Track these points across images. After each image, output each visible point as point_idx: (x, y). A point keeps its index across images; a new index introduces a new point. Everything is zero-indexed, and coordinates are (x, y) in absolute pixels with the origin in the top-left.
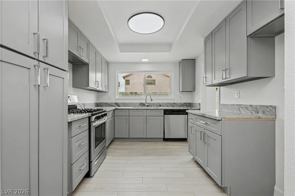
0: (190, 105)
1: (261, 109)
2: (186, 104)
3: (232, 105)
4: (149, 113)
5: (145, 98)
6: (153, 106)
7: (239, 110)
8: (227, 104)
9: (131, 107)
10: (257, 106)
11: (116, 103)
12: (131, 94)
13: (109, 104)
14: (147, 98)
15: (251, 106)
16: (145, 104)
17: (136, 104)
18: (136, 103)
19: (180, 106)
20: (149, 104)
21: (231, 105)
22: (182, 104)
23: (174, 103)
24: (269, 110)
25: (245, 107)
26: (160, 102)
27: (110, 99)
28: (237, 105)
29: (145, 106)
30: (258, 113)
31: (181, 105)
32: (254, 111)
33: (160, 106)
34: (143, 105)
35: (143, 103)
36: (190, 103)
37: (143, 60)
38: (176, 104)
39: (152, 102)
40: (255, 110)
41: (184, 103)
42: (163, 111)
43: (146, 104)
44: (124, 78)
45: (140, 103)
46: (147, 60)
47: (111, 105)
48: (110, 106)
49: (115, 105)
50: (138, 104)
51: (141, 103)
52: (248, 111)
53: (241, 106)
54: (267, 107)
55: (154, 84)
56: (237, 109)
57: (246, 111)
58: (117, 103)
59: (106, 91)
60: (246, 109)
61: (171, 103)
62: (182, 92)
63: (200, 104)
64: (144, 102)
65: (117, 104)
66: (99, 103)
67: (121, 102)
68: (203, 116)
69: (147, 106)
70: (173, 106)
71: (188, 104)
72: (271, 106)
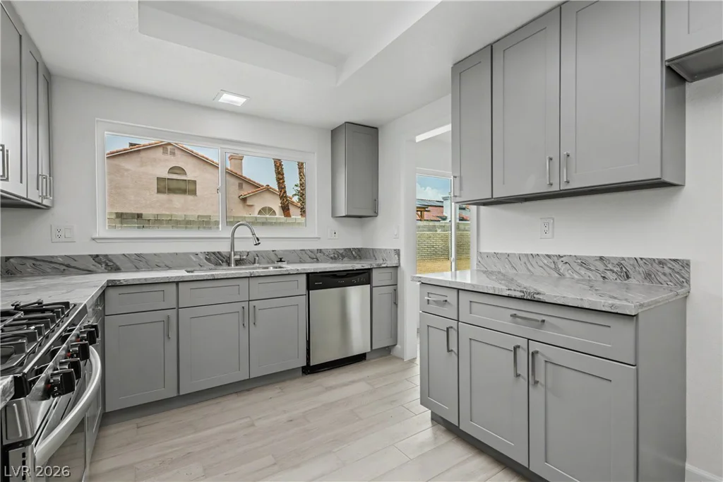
0: (360, 254)
1: (637, 268)
3: (530, 257)
4: (258, 289)
5: (230, 236)
6: (259, 263)
7: (556, 269)
8: (509, 252)
9: (170, 268)
10: (623, 259)
11: (96, 257)
12: (118, 220)
13: (61, 260)
14: (235, 236)
15: (601, 258)
16: (229, 258)
17: (194, 258)
18: (192, 253)
19: (334, 258)
20: (243, 257)
21: (527, 255)
22: (341, 252)
23: (320, 251)
24: (667, 270)
25: (580, 261)
26: (280, 246)
27: (62, 239)
28: (549, 256)
29: (229, 264)
30: (628, 277)
31: (336, 256)
32: (613, 272)
33: (281, 260)
34: (219, 259)
35: (220, 253)
36: (359, 250)
37: (226, 98)
38: (324, 254)
39: (257, 248)
40: (615, 270)
41: (345, 250)
42: (304, 278)
43: (235, 257)
45: (208, 253)
46: (239, 101)
47: (68, 266)
48: (63, 273)
49: (91, 264)
50: (202, 257)
51: (214, 253)
52: (589, 273)
53: (562, 259)
54: (661, 263)
55: (194, 192)
56: (548, 269)
57: (583, 271)
58: (106, 256)
59: (46, 202)
60: (581, 266)
61: (311, 251)
62: (345, 216)
63: (398, 252)
64: (224, 248)
65: (108, 263)
67: (125, 253)
69: (238, 262)
70: (318, 260)
71: (354, 253)
72: (675, 260)
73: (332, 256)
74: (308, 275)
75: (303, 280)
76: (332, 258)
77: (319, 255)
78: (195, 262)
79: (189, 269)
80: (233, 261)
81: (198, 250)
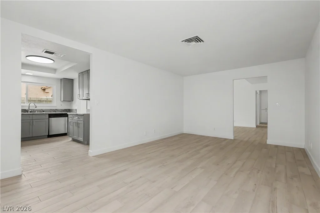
0: (70, 110)
2: (66, 110)
4: (34, 117)
5: (28, 105)
6: (37, 112)
14: (30, 105)
16: (28, 110)
19: (61, 112)
20: (32, 110)
22: (63, 110)
23: (56, 110)
26: (44, 108)
29: (28, 112)
33: (44, 112)
35: (25, 109)
39: (36, 108)
42: (48, 115)
43: (30, 110)
61: (53, 109)
62: (63, 101)
63: (76, 110)
64: (27, 108)
68: (77, 115)
69: (30, 112)
70: (56, 112)
74: (49, 114)
75: (48, 116)
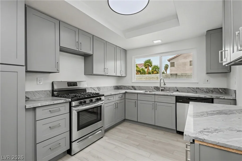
5: (160, 82)
6: (169, 91)
13: (127, 87)
20: (163, 89)
22: (211, 89)
23: (198, 88)
27: (128, 83)
31: (208, 91)
33: (177, 91)
34: (157, 89)
36: (225, 89)
37: (155, 42)
38: (200, 90)
41: (215, 89)
43: (161, 89)
44: (169, 61)
45: (155, 87)
46: (159, 41)
48: (128, 89)
49: (131, 88)
50: (153, 88)
51: (156, 87)
58: (134, 86)
65: (134, 88)
66: (120, 86)
67: (137, 86)
69: (162, 90)
70: (197, 92)
71: (220, 90)
73: (205, 91)
74: (176, 96)
76: (205, 92)
77: (197, 90)
78: (151, 89)
79: (150, 91)
80: (160, 90)
81: (152, 86)
